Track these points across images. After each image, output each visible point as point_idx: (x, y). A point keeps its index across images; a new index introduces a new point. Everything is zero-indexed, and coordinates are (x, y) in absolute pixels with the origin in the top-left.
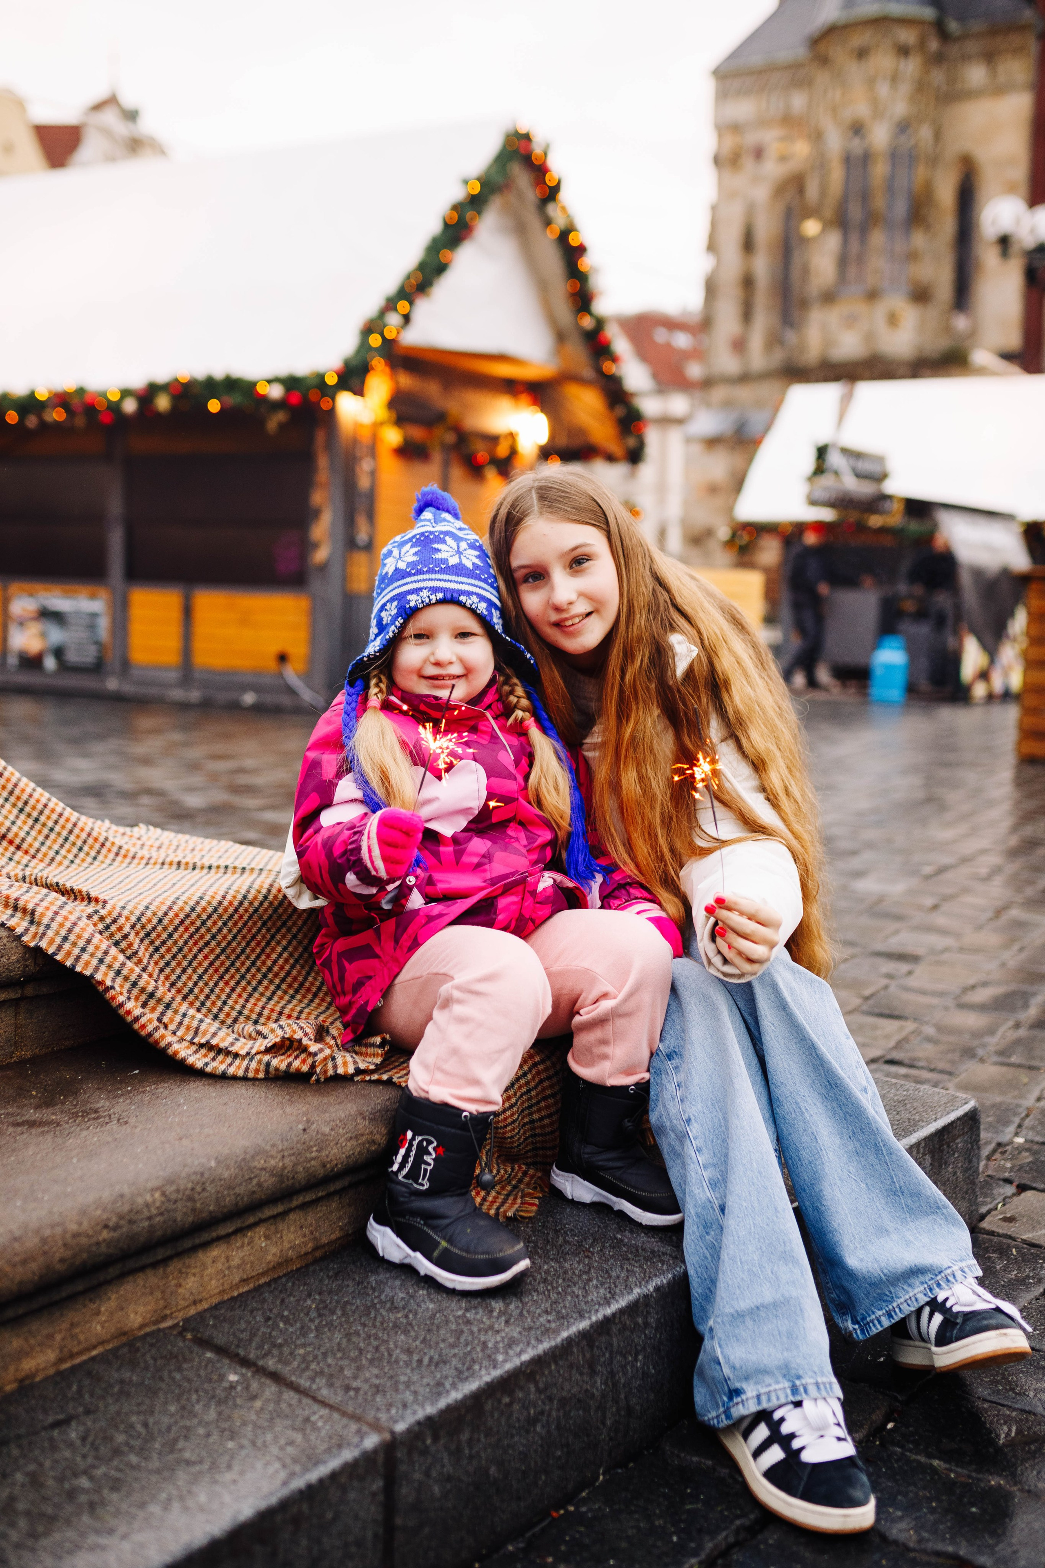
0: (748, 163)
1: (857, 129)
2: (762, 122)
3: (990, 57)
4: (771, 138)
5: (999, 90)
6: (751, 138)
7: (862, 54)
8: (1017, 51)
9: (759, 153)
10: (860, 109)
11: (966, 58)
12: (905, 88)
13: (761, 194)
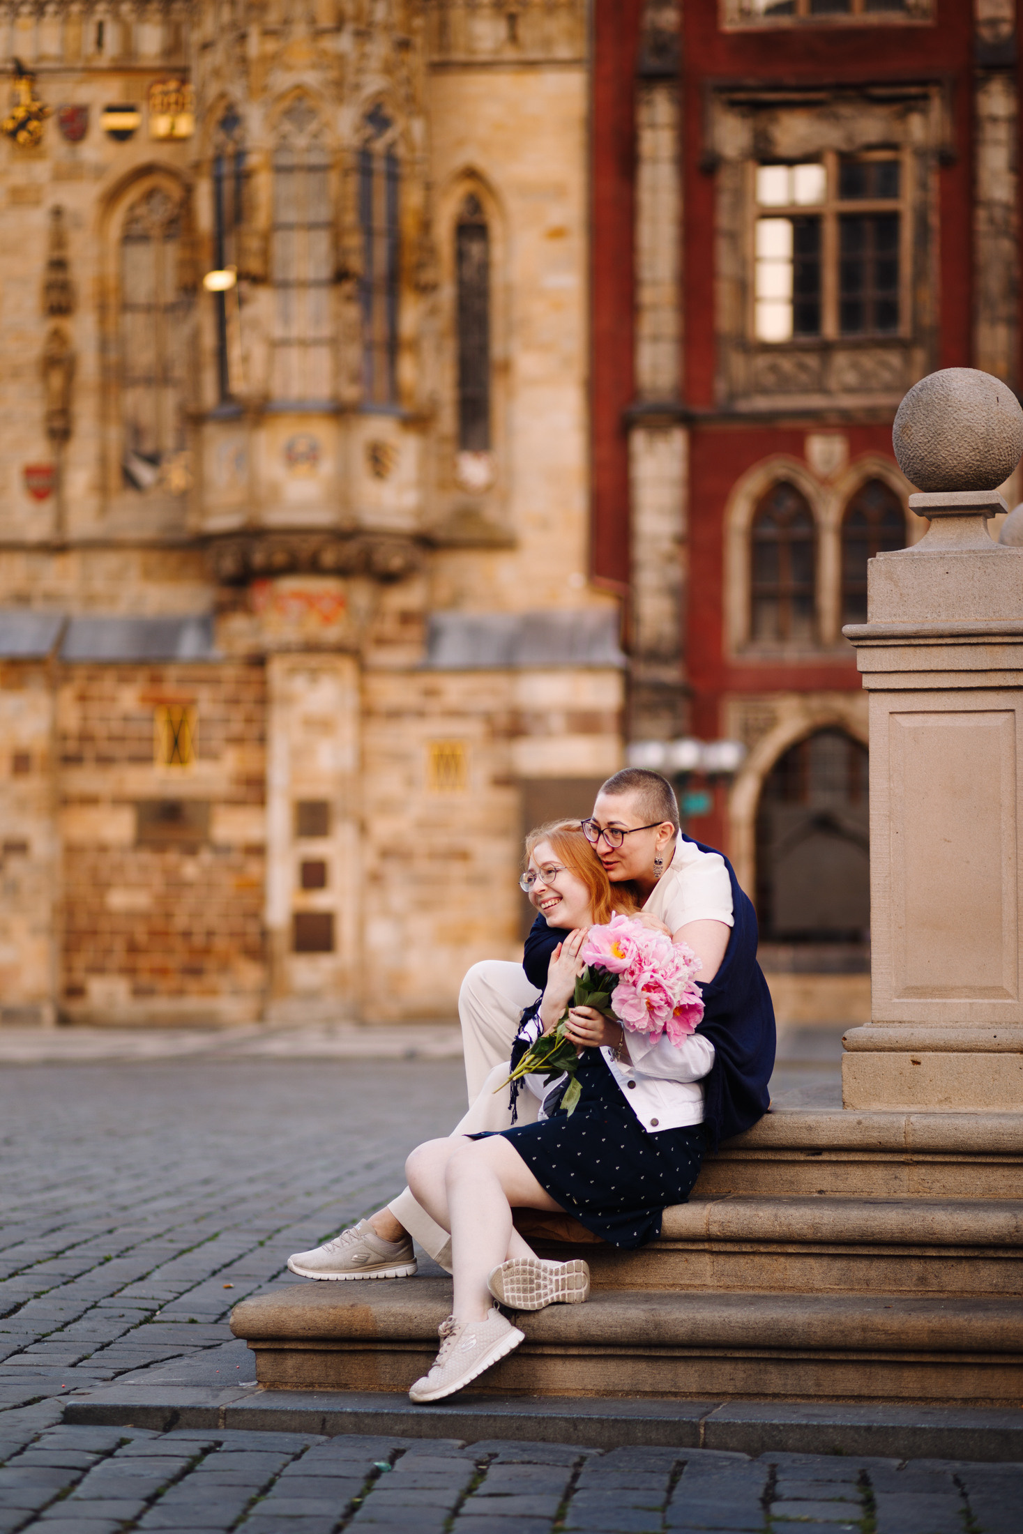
0: (53, 137)
4: (98, 99)
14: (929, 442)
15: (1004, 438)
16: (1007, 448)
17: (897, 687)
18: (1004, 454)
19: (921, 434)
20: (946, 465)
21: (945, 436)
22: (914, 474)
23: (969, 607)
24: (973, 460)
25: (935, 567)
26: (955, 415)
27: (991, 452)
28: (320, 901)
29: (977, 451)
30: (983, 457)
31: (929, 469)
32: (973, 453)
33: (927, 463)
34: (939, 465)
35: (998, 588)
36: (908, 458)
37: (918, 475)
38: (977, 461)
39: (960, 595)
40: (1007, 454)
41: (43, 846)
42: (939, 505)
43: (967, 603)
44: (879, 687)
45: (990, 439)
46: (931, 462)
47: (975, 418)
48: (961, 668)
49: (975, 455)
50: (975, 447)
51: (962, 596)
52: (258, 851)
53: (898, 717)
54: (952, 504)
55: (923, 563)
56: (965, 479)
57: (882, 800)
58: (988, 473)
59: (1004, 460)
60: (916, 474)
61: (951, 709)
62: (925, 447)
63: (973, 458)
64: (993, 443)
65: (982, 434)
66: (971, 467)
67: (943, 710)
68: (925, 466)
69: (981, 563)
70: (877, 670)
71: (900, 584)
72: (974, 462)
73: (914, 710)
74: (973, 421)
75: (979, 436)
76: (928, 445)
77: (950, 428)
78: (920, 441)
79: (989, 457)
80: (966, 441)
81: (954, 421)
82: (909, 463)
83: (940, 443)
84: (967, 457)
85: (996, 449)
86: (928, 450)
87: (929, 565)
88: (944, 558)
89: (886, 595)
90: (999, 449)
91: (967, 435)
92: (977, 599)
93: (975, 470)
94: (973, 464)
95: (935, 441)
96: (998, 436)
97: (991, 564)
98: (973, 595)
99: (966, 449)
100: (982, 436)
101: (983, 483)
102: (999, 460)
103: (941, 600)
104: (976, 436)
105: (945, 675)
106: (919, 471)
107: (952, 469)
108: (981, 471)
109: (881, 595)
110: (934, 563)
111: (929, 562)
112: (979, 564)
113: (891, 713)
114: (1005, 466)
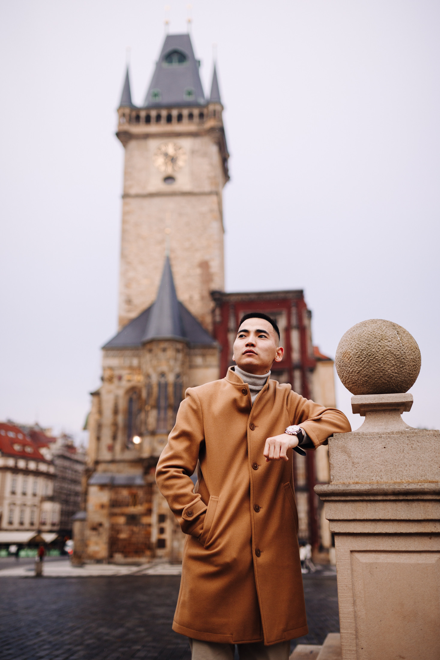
0: (116, 381)
1: (163, 374)
2: (122, 368)
3: (204, 356)
4: (125, 373)
5: (207, 367)
6: (117, 373)
7: (164, 350)
8: (213, 355)
9: (120, 378)
10: (164, 368)
11: (196, 355)
12: (179, 363)
13: (121, 392)
14: (363, 361)
15: (412, 359)
16: (413, 366)
17: (355, 532)
18: (412, 369)
19: (357, 356)
20: (375, 376)
21: (374, 356)
22: (352, 384)
23: (403, 472)
24: (393, 372)
25: (376, 443)
26: (379, 343)
27: (404, 368)
28: (163, 536)
29: (396, 366)
30: (399, 370)
31: (363, 379)
32: (393, 368)
33: (362, 375)
34: (370, 376)
35: (422, 459)
36: (348, 373)
37: (355, 384)
38: (396, 373)
39: (396, 464)
40: (413, 370)
41: (107, 524)
42: (372, 402)
43: (401, 469)
44: (342, 531)
45: (403, 359)
46: (365, 374)
47: (392, 345)
48: (402, 518)
49: (394, 369)
50: (394, 364)
51: (397, 464)
52: (150, 525)
53: (357, 555)
54: (381, 402)
55: (367, 440)
56: (387, 385)
57: (349, 621)
58: (402, 382)
59: (412, 374)
60: (353, 383)
61: (396, 549)
62: (360, 364)
63: (393, 371)
64: (405, 362)
65: (398, 355)
66: (391, 377)
67: (390, 549)
68: (361, 377)
69: (409, 441)
70: (340, 519)
71: (352, 456)
72: (394, 374)
73: (368, 549)
74: (392, 347)
75: (396, 357)
76: (362, 363)
77: (377, 351)
78: (357, 360)
79: (403, 371)
80: (388, 360)
81: (379, 347)
82: (349, 376)
83: (371, 361)
84: (389, 370)
85: (407, 366)
86: (363, 366)
87: (371, 442)
88: (381, 437)
89: (343, 463)
90: (409, 366)
91: (388, 356)
92: (408, 466)
93: (394, 379)
94: (393, 375)
95: (367, 360)
96: (408, 357)
97: (416, 441)
98: (405, 463)
99: (388, 365)
100: (398, 357)
101: (399, 389)
102: (409, 373)
103: (382, 467)
104: (395, 357)
105: (391, 524)
106: (357, 381)
107: (379, 378)
108: (398, 380)
109: (339, 463)
110: (375, 440)
111: (372, 440)
112: (407, 442)
113: (352, 552)
114: (412, 378)
